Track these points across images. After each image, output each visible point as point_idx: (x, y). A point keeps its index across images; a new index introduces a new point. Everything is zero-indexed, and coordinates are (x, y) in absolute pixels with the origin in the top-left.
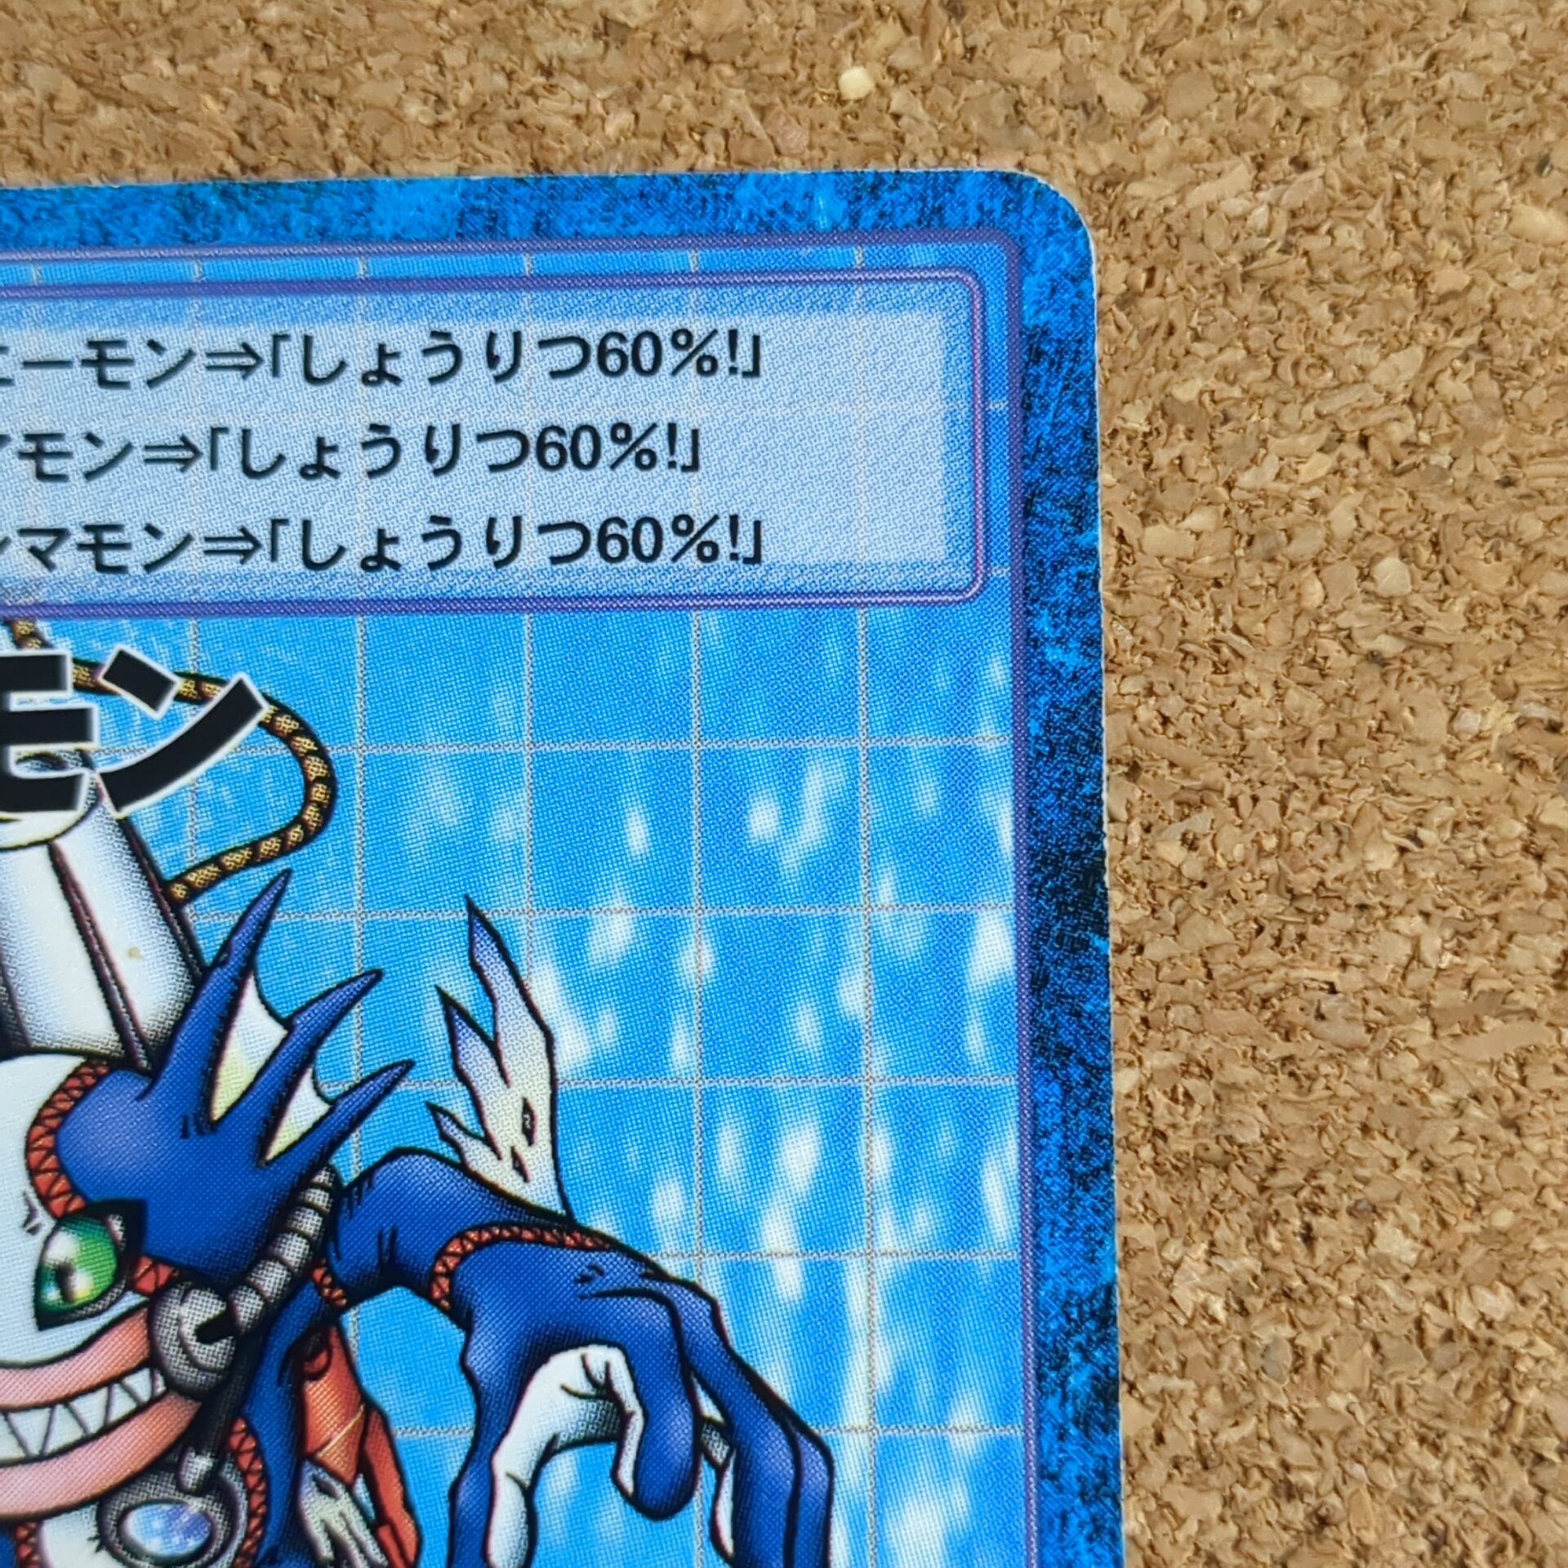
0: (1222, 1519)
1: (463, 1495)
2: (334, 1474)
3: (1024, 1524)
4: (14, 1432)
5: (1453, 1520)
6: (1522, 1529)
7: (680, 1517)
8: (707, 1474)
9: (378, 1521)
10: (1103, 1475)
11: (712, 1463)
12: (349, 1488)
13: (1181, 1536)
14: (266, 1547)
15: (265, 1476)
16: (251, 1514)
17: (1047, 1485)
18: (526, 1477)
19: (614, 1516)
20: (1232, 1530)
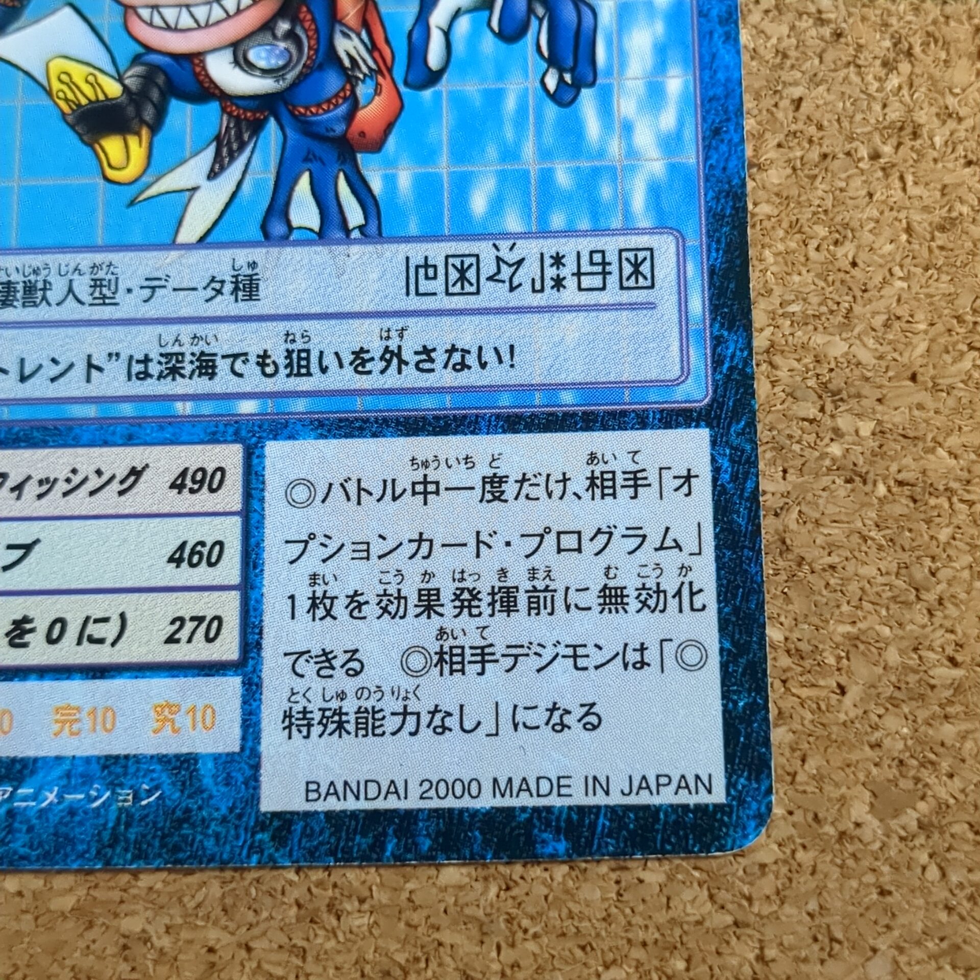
0: (789, 36)
1: (415, 36)
2: (351, 29)
3: (691, 37)
4: (192, 16)
5: (904, 32)
6: (937, 34)
7: (521, 43)
8: (534, 23)
9: (373, 48)
10: (730, 14)
11: (537, 17)
12: (359, 35)
13: (769, 45)
14: (318, 62)
15: (317, 31)
16: (310, 48)
17: (702, 20)
18: (445, 28)
19: (489, 43)
20: (793, 41)
